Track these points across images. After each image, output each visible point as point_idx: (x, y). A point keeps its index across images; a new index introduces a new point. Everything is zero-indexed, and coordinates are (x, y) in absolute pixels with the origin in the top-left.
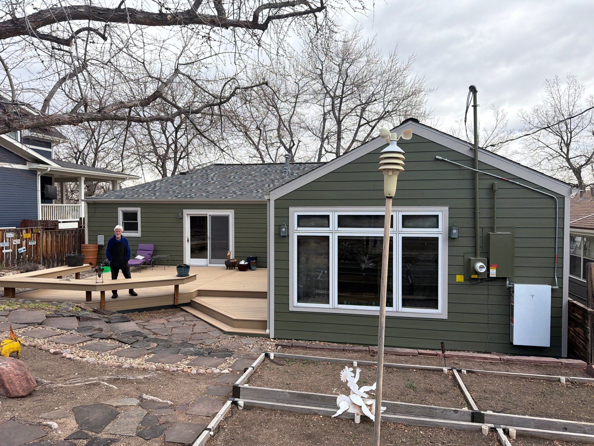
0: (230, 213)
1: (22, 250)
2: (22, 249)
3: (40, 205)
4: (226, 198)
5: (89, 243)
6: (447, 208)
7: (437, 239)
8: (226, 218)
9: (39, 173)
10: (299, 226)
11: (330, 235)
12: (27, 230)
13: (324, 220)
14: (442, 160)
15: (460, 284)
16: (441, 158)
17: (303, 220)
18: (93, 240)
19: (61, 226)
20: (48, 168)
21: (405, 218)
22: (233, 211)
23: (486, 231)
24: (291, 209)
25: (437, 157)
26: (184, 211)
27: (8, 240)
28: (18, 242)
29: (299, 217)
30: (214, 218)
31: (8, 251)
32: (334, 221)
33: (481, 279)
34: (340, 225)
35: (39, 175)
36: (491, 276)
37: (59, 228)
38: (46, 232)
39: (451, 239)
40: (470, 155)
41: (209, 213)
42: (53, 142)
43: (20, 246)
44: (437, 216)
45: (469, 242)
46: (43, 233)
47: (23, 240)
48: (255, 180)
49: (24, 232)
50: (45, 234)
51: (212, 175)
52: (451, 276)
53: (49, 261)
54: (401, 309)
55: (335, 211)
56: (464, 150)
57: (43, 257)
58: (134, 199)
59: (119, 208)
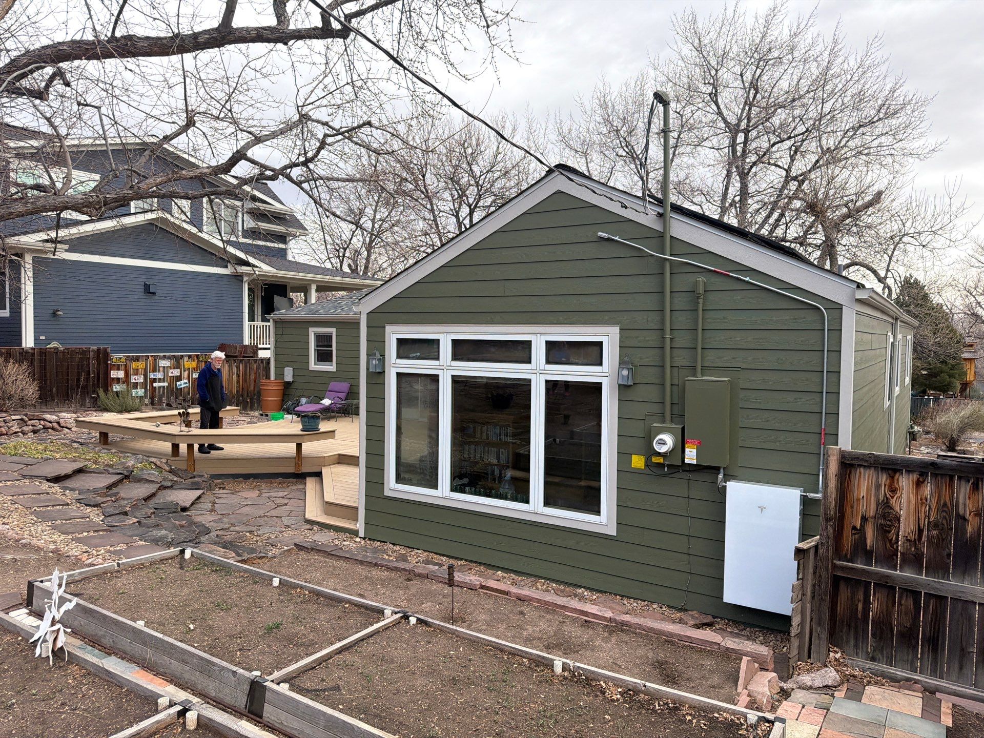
1: (182, 384)
2: (182, 382)
3: (246, 324)
5: (275, 378)
6: (615, 331)
7: (599, 386)
10: (398, 356)
11: (441, 373)
12: (189, 356)
13: (429, 348)
14: (609, 240)
15: (637, 472)
16: (605, 235)
17: (407, 347)
18: (280, 374)
20: (255, 271)
23: (684, 374)
24: (389, 329)
25: (601, 234)
27: (161, 369)
28: (176, 372)
29: (399, 341)
31: (162, 384)
32: (446, 349)
33: (669, 466)
34: (456, 357)
35: (245, 282)
36: (687, 461)
39: (622, 386)
40: (658, 226)
42: (290, 235)
43: (179, 378)
44: (600, 344)
45: (653, 394)
47: (184, 371)
49: (186, 359)
52: (623, 455)
54: (542, 508)
55: (448, 333)
58: (328, 315)
59: (310, 329)
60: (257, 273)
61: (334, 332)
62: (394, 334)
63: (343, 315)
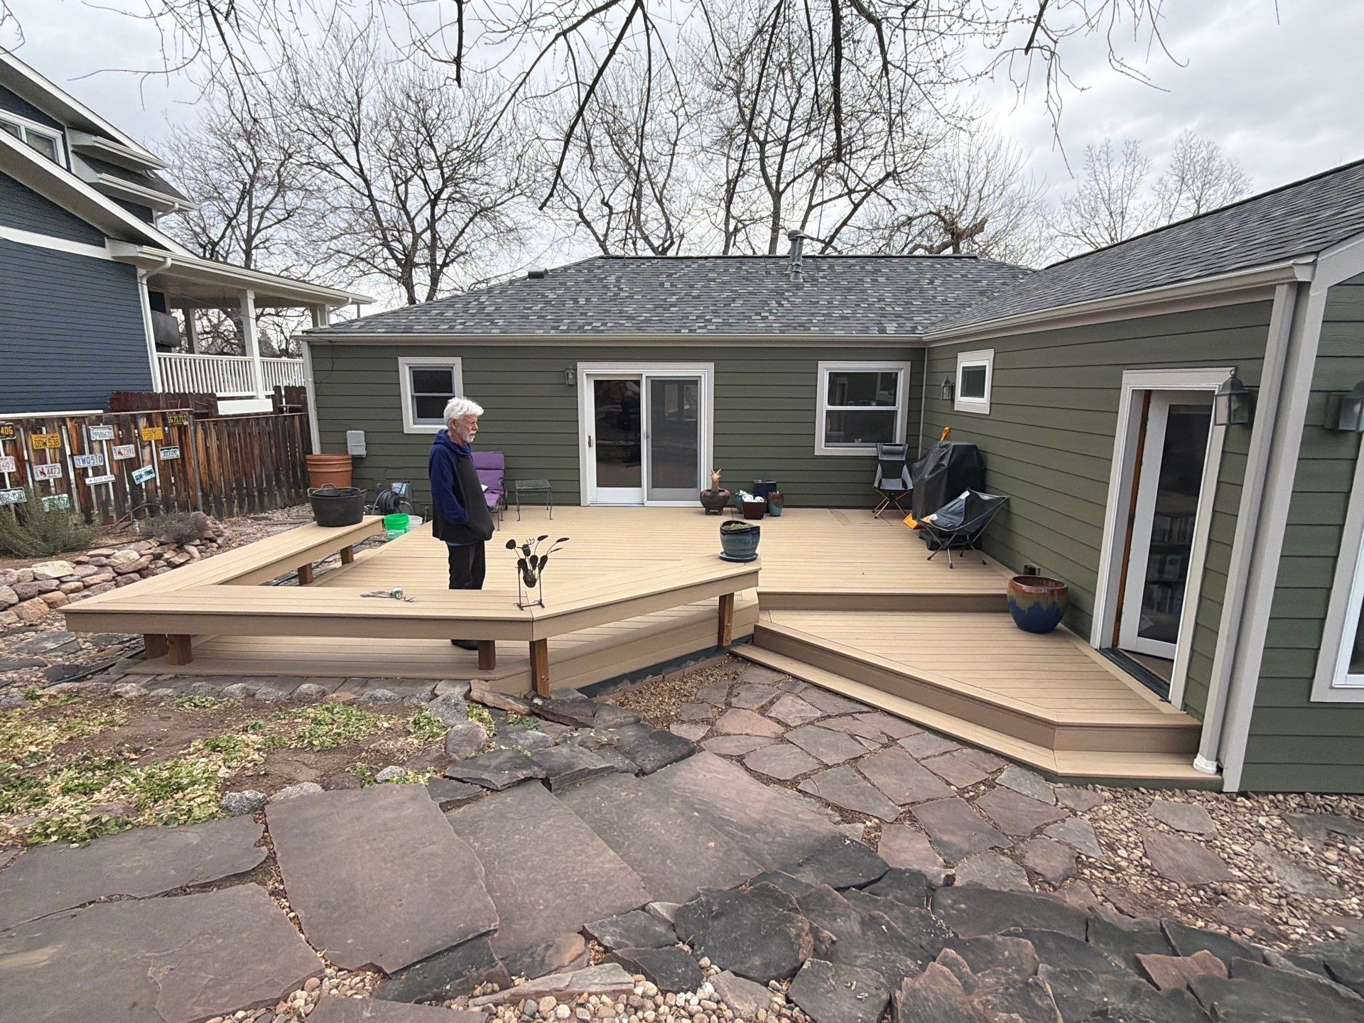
0: (704, 373)
1: (142, 475)
2: (142, 471)
3: (154, 355)
4: (690, 331)
5: (322, 452)
8: (692, 385)
9: (141, 272)
12: (149, 417)
18: (335, 443)
19: (224, 408)
20: (165, 258)
22: (711, 366)
26: (580, 365)
27: (96, 446)
28: (128, 451)
30: (657, 384)
31: (102, 479)
35: (141, 278)
37: (220, 413)
38: (203, 423)
41: (647, 371)
42: (156, 205)
43: (133, 464)
46: (195, 425)
47: (143, 447)
48: (732, 291)
49: (143, 422)
50: (199, 427)
51: (612, 279)
53: (218, 499)
57: (202, 490)
58: (442, 333)
59: (400, 359)
60: (169, 262)
61: (456, 364)
63: (478, 333)
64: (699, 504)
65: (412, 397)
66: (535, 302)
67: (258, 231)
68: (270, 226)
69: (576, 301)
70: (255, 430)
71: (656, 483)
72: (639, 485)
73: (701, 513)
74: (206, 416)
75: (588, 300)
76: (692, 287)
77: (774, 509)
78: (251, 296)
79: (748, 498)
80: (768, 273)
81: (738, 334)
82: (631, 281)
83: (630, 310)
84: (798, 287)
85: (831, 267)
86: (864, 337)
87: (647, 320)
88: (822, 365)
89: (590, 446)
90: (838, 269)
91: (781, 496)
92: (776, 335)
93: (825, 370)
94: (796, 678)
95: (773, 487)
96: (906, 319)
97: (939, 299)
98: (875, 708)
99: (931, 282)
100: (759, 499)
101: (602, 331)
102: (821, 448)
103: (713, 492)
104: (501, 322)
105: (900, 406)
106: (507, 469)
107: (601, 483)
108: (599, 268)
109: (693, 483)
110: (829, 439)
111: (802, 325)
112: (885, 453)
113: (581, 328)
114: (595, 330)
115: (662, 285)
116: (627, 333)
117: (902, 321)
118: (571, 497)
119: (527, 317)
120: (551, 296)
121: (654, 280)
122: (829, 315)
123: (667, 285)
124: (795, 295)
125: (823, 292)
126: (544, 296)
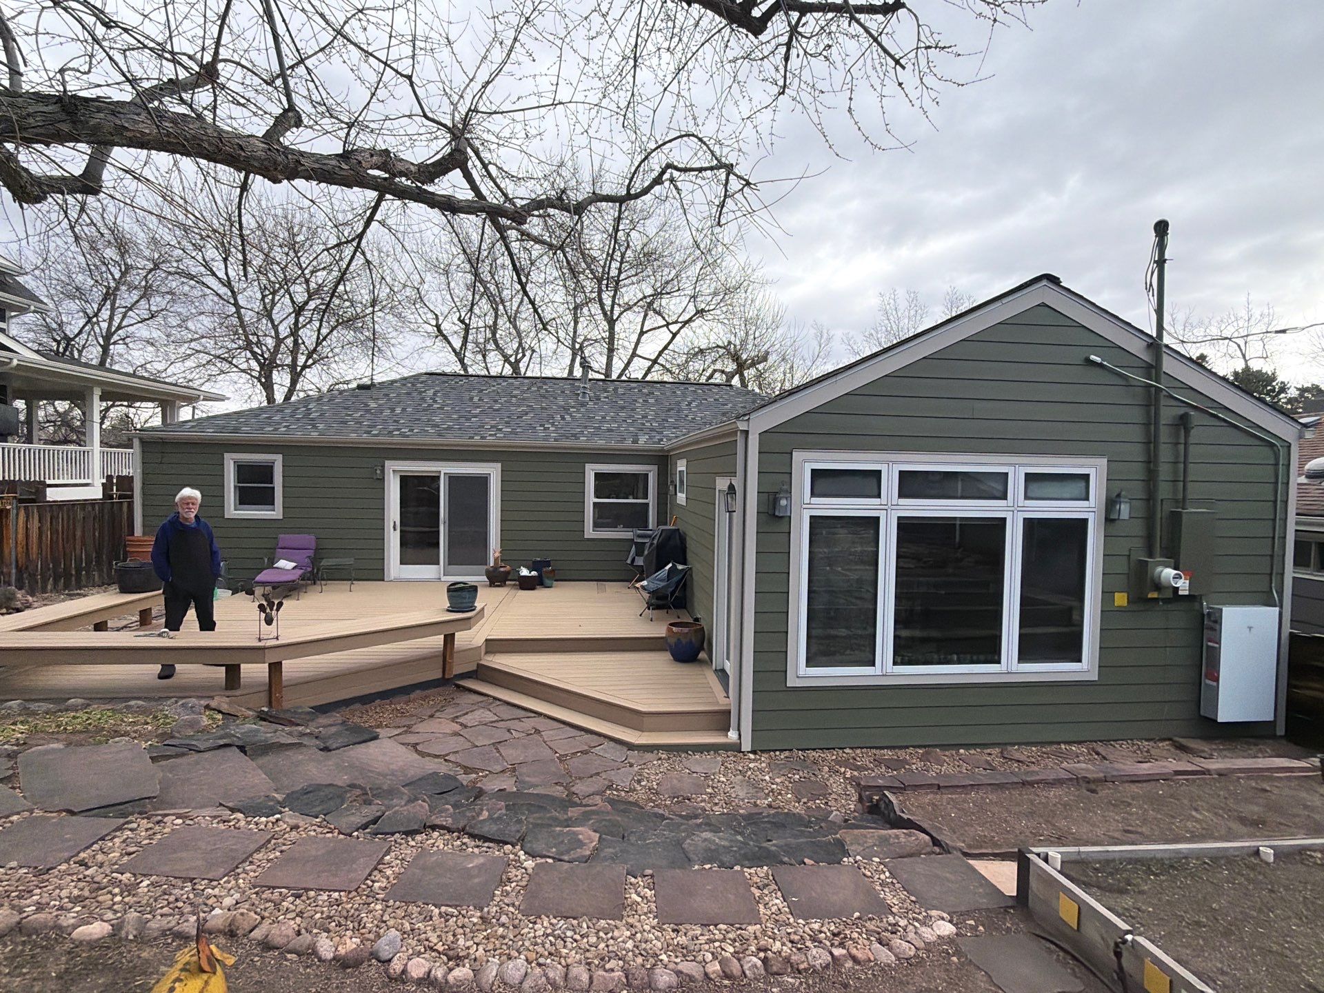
0: (493, 472)
4: (482, 438)
5: (144, 534)
6: (1103, 462)
7: (1085, 521)
8: (483, 481)
10: (813, 494)
11: (882, 515)
13: (868, 482)
14: (1100, 365)
15: (1121, 610)
16: (1098, 360)
17: (824, 481)
19: (52, 495)
20: (12, 359)
21: (1030, 478)
22: (498, 466)
23: (1168, 507)
24: (798, 456)
25: (1093, 357)
26: (387, 463)
29: (815, 472)
30: (453, 480)
32: (890, 483)
33: (1163, 600)
34: (902, 494)
36: (1180, 592)
37: (48, 499)
38: (26, 508)
39: (1110, 520)
40: (1146, 357)
41: (445, 469)
44: (1086, 478)
45: (1138, 528)
46: (18, 509)
48: (528, 406)
50: (22, 513)
51: (430, 393)
52: (1107, 594)
53: (32, 576)
54: (1016, 666)
55: (894, 462)
56: (1136, 347)
57: (17, 566)
58: (268, 434)
59: (226, 455)
60: (15, 362)
61: (278, 460)
62: (805, 463)
63: (299, 435)
64: (485, 578)
65: (235, 487)
66: (358, 410)
67: (119, 327)
68: (132, 325)
69: (393, 410)
70: (80, 515)
71: (451, 561)
72: (437, 563)
73: (486, 586)
74: (33, 501)
75: (404, 410)
76: (496, 401)
77: (547, 582)
78: (97, 392)
79: (524, 572)
80: (563, 392)
81: (523, 441)
82: (446, 396)
83: (437, 419)
84: (583, 405)
85: (616, 390)
86: (620, 446)
87: (449, 428)
88: (588, 467)
89: (395, 529)
90: (620, 391)
91: (553, 571)
92: (552, 443)
93: (591, 471)
94: (495, 698)
95: (548, 564)
96: (658, 432)
97: (690, 418)
98: (540, 714)
99: (690, 404)
100: (534, 573)
101: (408, 436)
102: (590, 532)
103: (495, 568)
104: (321, 426)
105: (651, 500)
106: (317, 550)
107: (403, 562)
108: (422, 383)
109: (484, 561)
110: (596, 525)
111: (574, 435)
112: (640, 536)
113: (390, 432)
114: (403, 435)
115: (471, 399)
116: (430, 438)
117: (654, 434)
118: (375, 573)
119: (345, 423)
120: (373, 405)
121: (466, 396)
122: (599, 428)
123: (476, 399)
124: (578, 411)
125: (601, 409)
126: (367, 405)
